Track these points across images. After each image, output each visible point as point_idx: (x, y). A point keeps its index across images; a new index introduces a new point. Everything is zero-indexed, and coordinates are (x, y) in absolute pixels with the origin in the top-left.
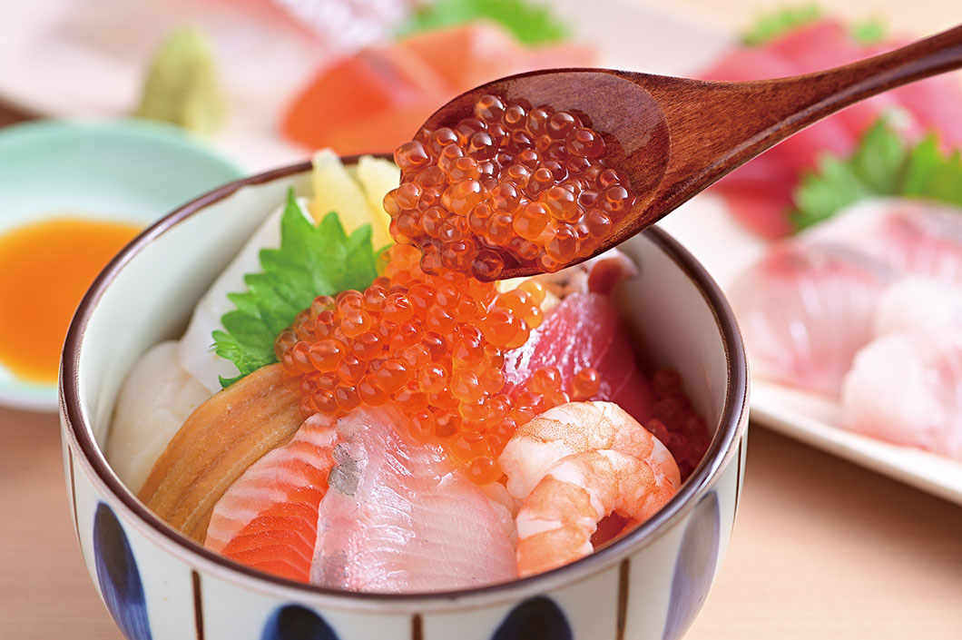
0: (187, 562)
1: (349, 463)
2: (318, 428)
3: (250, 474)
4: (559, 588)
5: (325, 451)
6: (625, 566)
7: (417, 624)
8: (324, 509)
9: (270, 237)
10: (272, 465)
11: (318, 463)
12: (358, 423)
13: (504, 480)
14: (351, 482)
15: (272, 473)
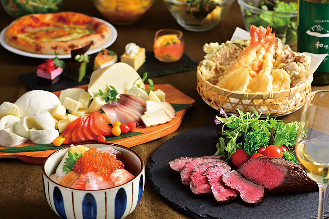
0: (71, 190)
1: (88, 179)
2: (83, 176)
3: (74, 184)
4: (124, 186)
5: (85, 179)
6: (133, 183)
7: (106, 193)
8: (86, 185)
9: (67, 156)
10: (77, 182)
11: (84, 180)
12: (89, 174)
13: (111, 180)
14: (89, 182)
15: (77, 183)
